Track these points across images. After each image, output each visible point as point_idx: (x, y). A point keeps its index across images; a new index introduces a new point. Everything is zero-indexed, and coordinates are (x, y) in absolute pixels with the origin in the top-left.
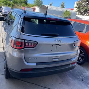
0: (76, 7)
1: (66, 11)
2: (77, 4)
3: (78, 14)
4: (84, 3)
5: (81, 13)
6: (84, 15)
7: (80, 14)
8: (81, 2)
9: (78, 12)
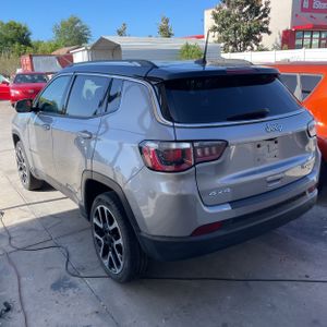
0: (214, 29)
1: (187, 47)
2: (216, 17)
3: (226, 50)
4: (236, 11)
5: (235, 46)
6: (245, 49)
7: (231, 47)
8: (225, 8)
9: (222, 44)
